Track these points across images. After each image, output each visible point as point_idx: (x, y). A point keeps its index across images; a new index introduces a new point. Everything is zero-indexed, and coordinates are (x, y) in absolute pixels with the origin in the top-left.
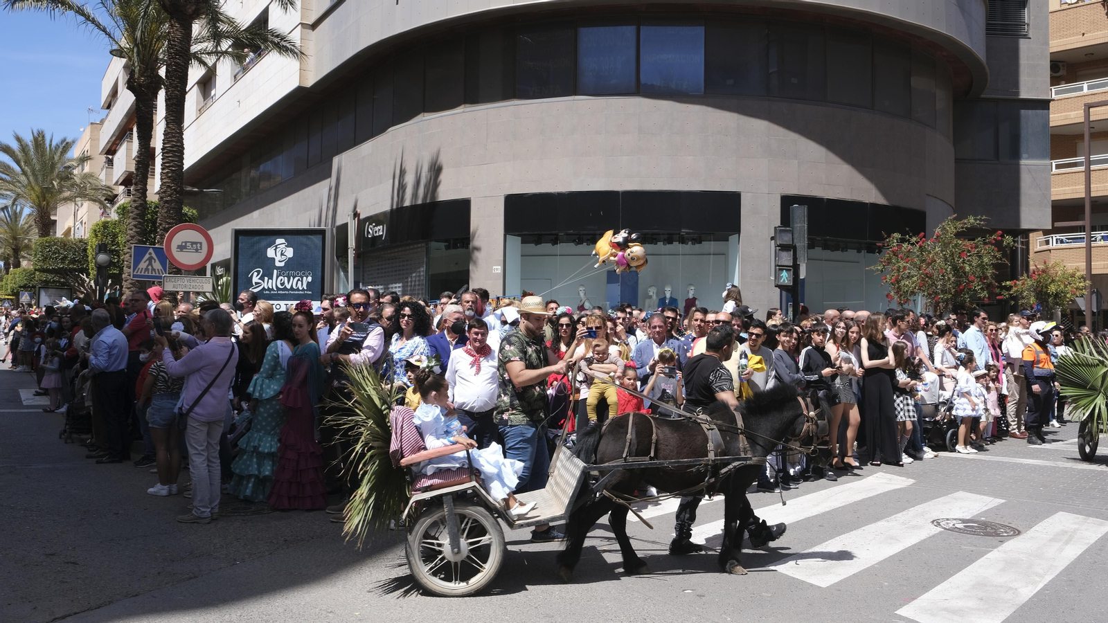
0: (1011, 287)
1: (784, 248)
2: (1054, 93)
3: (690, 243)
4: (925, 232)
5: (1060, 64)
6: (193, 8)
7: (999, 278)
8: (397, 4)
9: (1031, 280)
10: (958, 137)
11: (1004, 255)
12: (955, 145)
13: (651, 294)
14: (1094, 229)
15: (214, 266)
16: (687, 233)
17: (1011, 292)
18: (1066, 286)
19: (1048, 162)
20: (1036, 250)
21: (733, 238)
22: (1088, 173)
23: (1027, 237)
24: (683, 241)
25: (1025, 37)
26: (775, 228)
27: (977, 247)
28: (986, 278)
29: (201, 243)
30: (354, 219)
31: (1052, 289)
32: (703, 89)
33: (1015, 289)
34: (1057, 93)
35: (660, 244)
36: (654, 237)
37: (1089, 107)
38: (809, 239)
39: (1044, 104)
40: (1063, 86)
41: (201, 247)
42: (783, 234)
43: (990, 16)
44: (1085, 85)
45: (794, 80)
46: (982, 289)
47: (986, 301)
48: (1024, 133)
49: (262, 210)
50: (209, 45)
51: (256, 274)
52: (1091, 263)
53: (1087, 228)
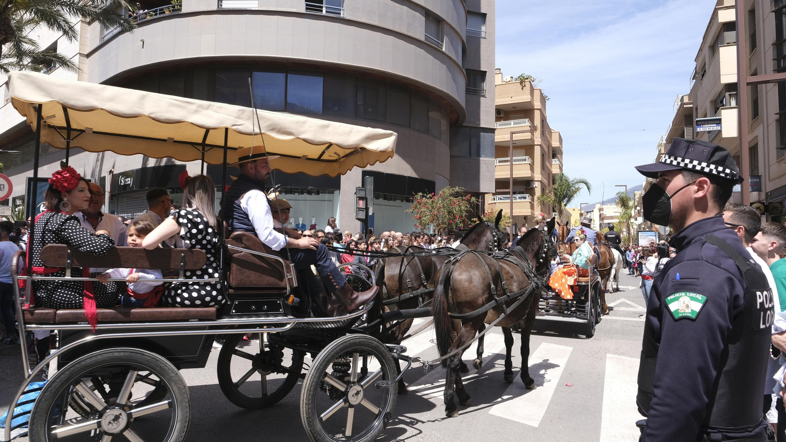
1: (361, 198)
2: (497, 125)
3: (313, 194)
4: (435, 193)
5: (501, 111)
6: (3, 37)
7: (469, 217)
8: (143, 48)
10: (452, 144)
11: (471, 206)
12: (450, 149)
13: (291, 221)
14: (514, 193)
15: (14, 199)
16: (311, 189)
19: (494, 159)
20: (489, 203)
21: (336, 192)
22: (512, 165)
23: (484, 197)
24: (310, 193)
25: (484, 96)
26: (357, 188)
27: (458, 201)
29: (4, 185)
30: (110, 174)
32: (322, 111)
34: (500, 125)
35: (297, 194)
36: (293, 190)
37: (512, 133)
38: (374, 194)
39: (492, 131)
40: (502, 122)
41: (4, 188)
42: (360, 191)
43: (468, 85)
44: (512, 122)
45: (370, 110)
46: (460, 222)
47: (462, 228)
48: (482, 144)
49: (49, 165)
50: (14, 60)
51: (42, 205)
52: (512, 210)
53: (511, 193)
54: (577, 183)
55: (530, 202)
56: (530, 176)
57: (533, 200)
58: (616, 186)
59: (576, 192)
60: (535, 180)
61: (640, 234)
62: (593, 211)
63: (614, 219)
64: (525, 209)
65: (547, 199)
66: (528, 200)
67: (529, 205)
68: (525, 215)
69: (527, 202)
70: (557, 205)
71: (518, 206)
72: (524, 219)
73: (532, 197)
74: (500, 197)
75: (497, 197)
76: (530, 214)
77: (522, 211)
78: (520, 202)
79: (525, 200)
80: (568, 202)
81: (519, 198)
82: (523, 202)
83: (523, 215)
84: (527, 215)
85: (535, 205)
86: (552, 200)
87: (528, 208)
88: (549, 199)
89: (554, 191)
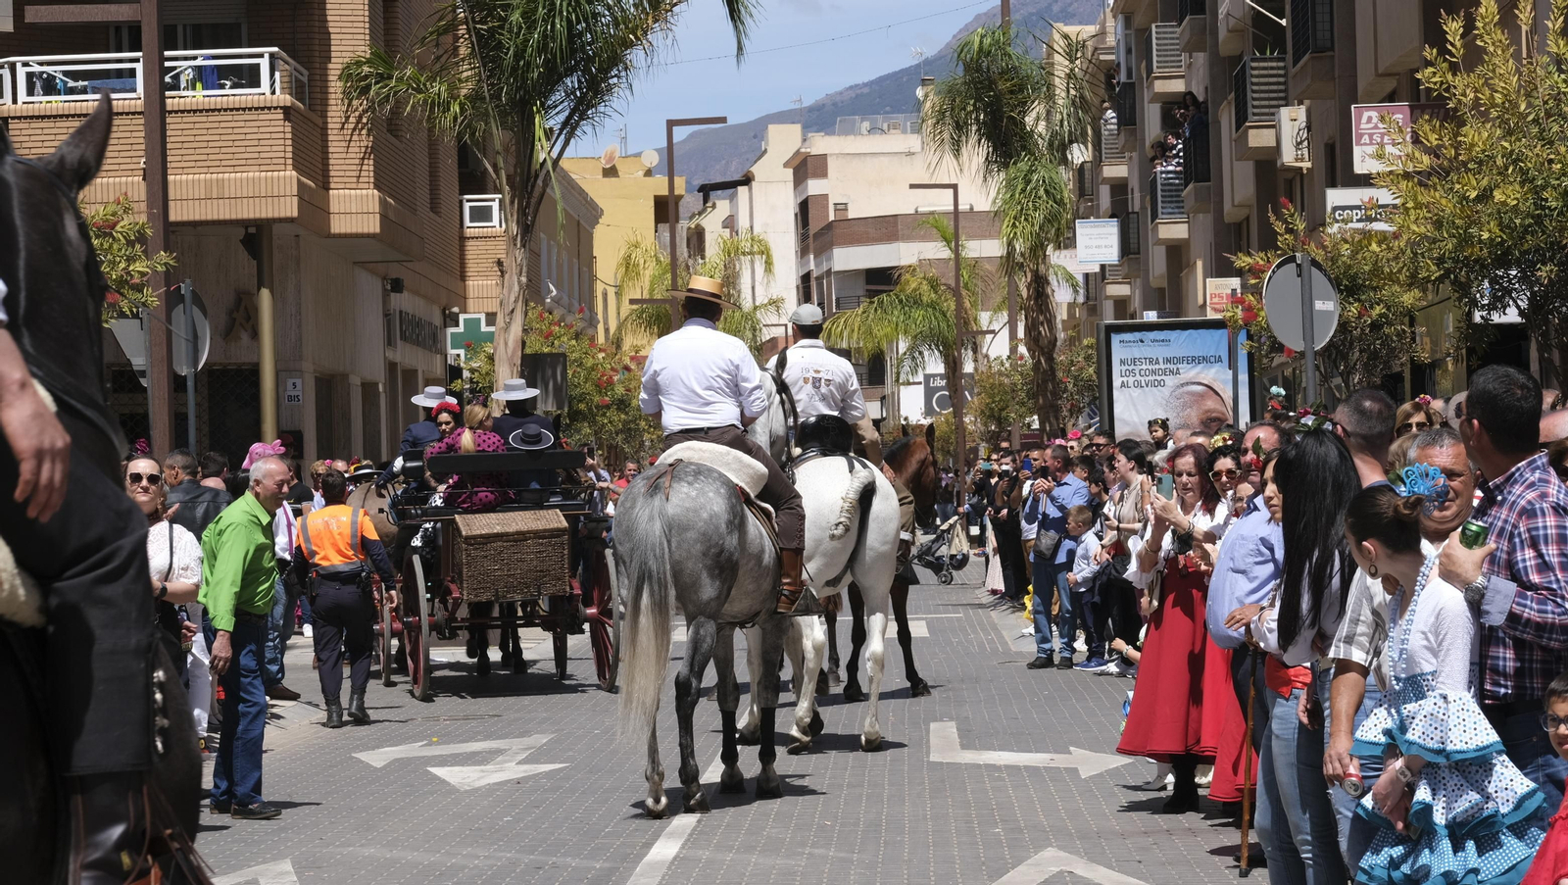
52: (165, 175)
53: (150, 34)
55: (287, 111)
57: (309, 92)
59: (644, 29)
61: (1122, 349)
62: (747, 181)
63: (908, 238)
64: (247, 164)
65: (419, 91)
66: (273, 93)
67: (281, 135)
68: (255, 220)
69: (263, 109)
70: (499, 136)
71: (205, 144)
72: (243, 254)
73: (306, 72)
74: (37, 69)
75: (21, 72)
76: (290, 208)
77: (226, 183)
78: (213, 110)
79: (246, 95)
80: (583, 107)
81: (207, 77)
82: (231, 110)
83: (240, 217)
84: (270, 215)
85: (333, 136)
86: (464, 92)
87: (275, 161)
88: (439, 88)
89: (473, 18)
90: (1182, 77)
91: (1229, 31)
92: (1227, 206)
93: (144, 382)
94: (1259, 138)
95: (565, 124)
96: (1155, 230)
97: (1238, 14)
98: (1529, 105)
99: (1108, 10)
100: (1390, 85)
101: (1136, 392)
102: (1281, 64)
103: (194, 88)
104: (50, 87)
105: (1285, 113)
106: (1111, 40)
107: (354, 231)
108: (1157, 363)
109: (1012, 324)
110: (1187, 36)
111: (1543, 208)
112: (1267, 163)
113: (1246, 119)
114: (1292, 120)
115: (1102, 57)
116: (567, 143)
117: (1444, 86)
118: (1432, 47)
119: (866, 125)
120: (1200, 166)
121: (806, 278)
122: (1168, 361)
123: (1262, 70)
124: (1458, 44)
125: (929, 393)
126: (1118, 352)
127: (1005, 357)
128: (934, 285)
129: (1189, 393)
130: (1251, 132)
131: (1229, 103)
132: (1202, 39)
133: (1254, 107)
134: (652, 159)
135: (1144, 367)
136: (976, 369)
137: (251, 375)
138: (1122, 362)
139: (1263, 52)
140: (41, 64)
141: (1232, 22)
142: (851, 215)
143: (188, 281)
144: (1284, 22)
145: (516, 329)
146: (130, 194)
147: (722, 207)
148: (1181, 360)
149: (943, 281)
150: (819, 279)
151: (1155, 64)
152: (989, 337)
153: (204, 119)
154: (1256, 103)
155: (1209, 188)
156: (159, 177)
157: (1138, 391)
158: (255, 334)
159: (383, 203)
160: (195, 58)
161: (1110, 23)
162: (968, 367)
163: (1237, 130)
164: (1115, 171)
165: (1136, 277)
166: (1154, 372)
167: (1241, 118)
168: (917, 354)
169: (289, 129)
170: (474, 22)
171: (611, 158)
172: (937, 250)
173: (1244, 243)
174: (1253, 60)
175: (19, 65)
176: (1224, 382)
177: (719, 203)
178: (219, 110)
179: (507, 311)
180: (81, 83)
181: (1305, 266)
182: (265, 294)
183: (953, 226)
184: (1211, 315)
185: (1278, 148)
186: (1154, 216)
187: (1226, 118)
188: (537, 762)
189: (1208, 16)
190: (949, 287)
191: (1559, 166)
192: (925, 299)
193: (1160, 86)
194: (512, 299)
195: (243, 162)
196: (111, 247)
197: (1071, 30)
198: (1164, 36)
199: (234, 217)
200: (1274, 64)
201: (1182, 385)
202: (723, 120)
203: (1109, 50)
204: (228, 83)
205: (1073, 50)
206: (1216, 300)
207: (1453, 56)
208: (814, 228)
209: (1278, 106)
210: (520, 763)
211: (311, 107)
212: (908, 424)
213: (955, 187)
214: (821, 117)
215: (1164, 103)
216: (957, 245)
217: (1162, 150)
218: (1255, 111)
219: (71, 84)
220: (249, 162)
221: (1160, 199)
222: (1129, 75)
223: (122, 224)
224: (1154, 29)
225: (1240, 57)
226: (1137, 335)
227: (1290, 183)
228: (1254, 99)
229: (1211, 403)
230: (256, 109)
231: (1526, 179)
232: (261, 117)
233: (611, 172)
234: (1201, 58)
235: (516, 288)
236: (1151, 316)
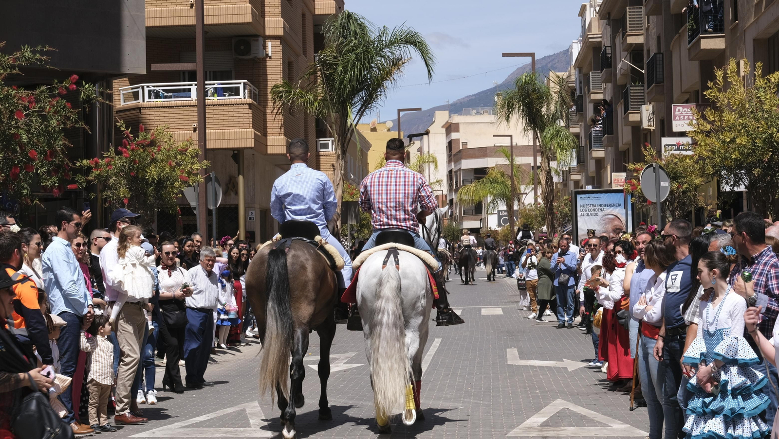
0: (89, 170)
7: (73, 154)
9: (121, 159)
14: (208, 76)
17: (90, 178)
18: (173, 169)
27: (37, 101)
28: (54, 153)
31: (153, 172)
33: (95, 172)
47: (56, 193)
52: (205, 130)
53: (200, 75)
54: (392, 43)
55: (250, 105)
56: (249, 19)
57: (259, 98)
58: (504, 55)
59: (389, 73)
60: (268, 32)
61: (581, 201)
62: (427, 133)
64: (234, 126)
65: (302, 98)
66: (245, 98)
67: (248, 115)
68: (237, 148)
69: (240, 104)
70: (333, 115)
71: (218, 118)
72: (232, 162)
73: (257, 90)
74: (152, 88)
75: (146, 90)
76: (251, 143)
77: (226, 134)
78: (221, 105)
79: (234, 99)
80: (366, 104)
81: (219, 92)
82: (228, 105)
83: (231, 147)
84: (243, 146)
85: (268, 115)
86: (319, 98)
87: (245, 125)
88: (310, 97)
89: (323, 69)
90: (602, 93)
91: (621, 75)
92: (620, 144)
93: (195, 212)
94: (633, 117)
95: (359, 111)
96: (591, 153)
97: (625, 68)
98: (749, 105)
99: (572, 66)
100: (687, 96)
101: (587, 218)
102: (642, 88)
103: (214, 96)
104: (157, 95)
105: (644, 107)
106: (573, 78)
107: (276, 152)
108: (595, 206)
109: (535, 189)
110: (604, 77)
111: (755, 146)
112: (636, 127)
113: (628, 110)
114: (647, 110)
115: (570, 85)
116: (360, 118)
117: (716, 97)
118: (711, 82)
119: (474, 111)
120: (609, 128)
121: (450, 172)
122: (599, 205)
123: (634, 90)
124: (721, 81)
125: (499, 218)
126: (580, 202)
127: (533, 203)
128: (503, 175)
129: (607, 218)
130: (630, 115)
131: (621, 103)
132: (610, 78)
133: (631, 105)
134: (390, 124)
135: (590, 208)
136: (519, 208)
137: (236, 208)
138: (581, 206)
139: (635, 83)
140: (154, 86)
141: (623, 71)
142: (469, 147)
143: (213, 172)
144: (643, 71)
145: (340, 191)
146: (193, 137)
147: (417, 144)
148: (604, 205)
149: (506, 173)
150: (456, 172)
151: (591, 88)
152: (524, 196)
153: (218, 108)
154: (632, 103)
155: (613, 137)
156: (203, 131)
157: (588, 217)
158: (237, 193)
159: (287, 141)
160: (214, 84)
161: (573, 72)
162: (516, 207)
163: (624, 114)
164: (575, 130)
165: (582, 172)
166: (594, 210)
167: (626, 109)
168: (495, 202)
169: (251, 112)
170: (324, 70)
171: (374, 124)
172: (503, 161)
173: (627, 159)
174: (631, 86)
175: (145, 87)
176: (622, 214)
177: (416, 142)
178: (223, 105)
179: (336, 184)
180: (169, 94)
181: (657, 168)
182: (241, 177)
183: (511, 151)
184: (614, 187)
185: (641, 122)
186: (591, 148)
187: (620, 109)
188: (352, 363)
189: (613, 69)
190: (508, 175)
191: (761, 129)
192: (500, 180)
193: (593, 97)
194: (338, 180)
195: (233, 125)
196: (185, 159)
197: (560, 74)
198: (595, 76)
199: (229, 147)
200: (640, 88)
201: (605, 215)
202: (420, 109)
203: (572, 82)
204: (227, 94)
205: (561, 82)
206: (616, 181)
207: (719, 85)
208: (454, 151)
209: (641, 105)
210: (344, 363)
211: (259, 104)
212: (491, 230)
213: (511, 136)
214: (456, 108)
215: (595, 103)
216: (512, 159)
217: (594, 122)
218: (632, 106)
219: (166, 94)
220: (235, 125)
221: (593, 141)
222: (581, 92)
223: (189, 149)
224: (591, 74)
225: (625, 85)
226: (587, 195)
227: (646, 135)
228: (631, 102)
229: (617, 223)
230: (238, 104)
231: (748, 134)
232: (240, 108)
233: (374, 130)
234: (609, 85)
235: (340, 175)
236: (589, 188)
